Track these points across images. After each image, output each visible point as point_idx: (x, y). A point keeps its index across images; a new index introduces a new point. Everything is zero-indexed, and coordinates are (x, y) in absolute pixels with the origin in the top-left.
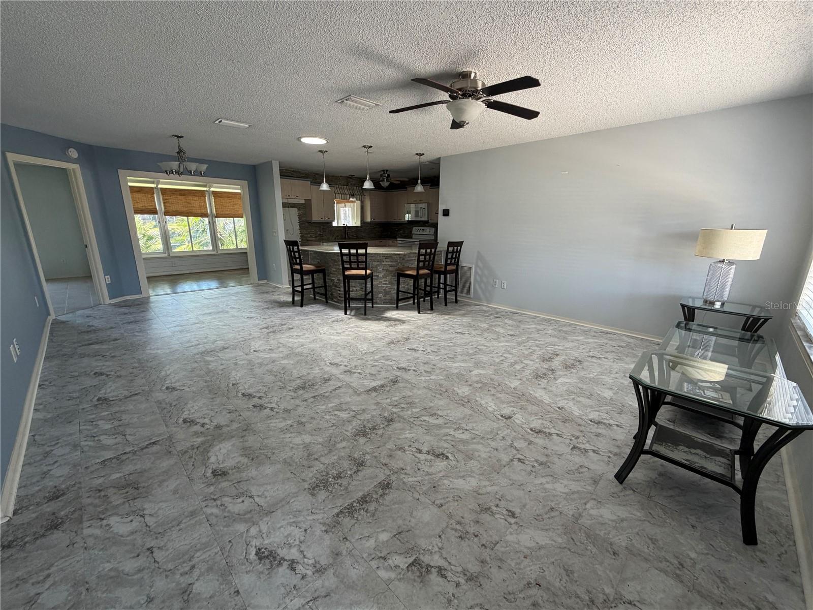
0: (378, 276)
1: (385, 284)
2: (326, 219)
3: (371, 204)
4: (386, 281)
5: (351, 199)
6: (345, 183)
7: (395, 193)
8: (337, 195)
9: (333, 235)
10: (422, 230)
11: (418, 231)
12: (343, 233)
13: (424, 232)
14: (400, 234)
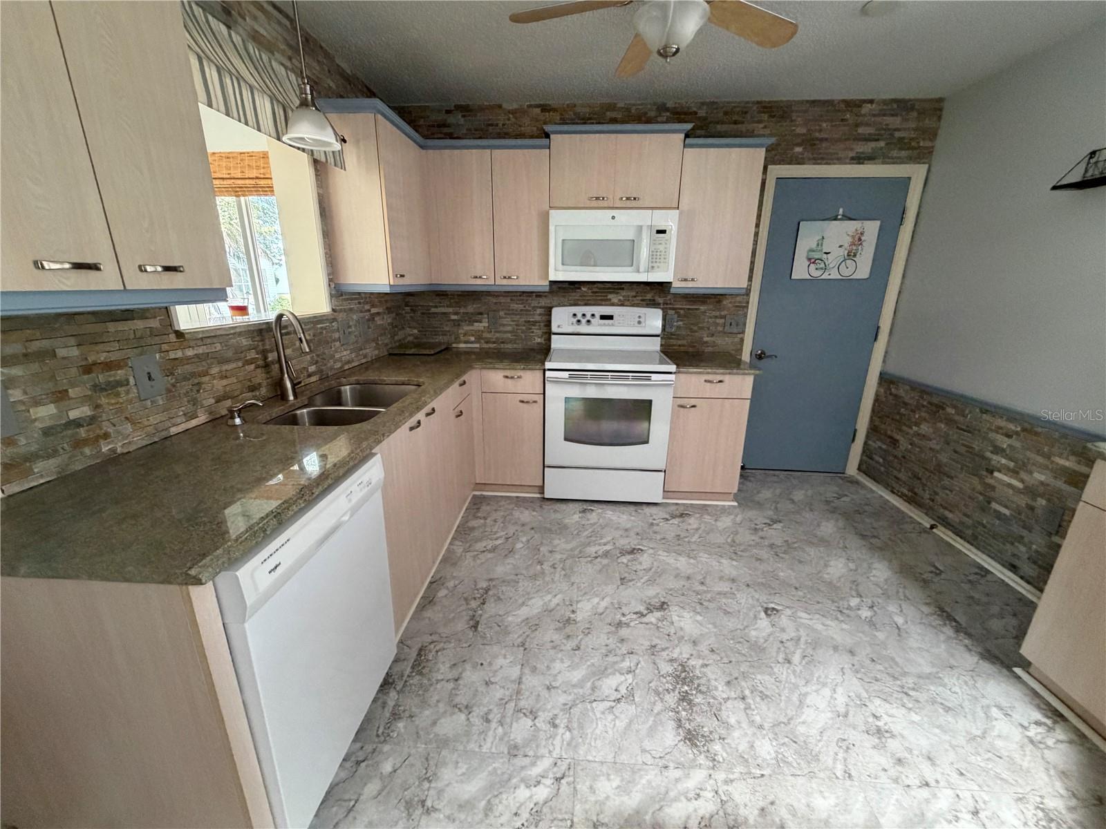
2: (133, 277)
7: (473, 160)
9: (194, 402)
10: (598, 316)
11: (584, 321)
12: (252, 367)
13: (613, 325)
14: (473, 335)
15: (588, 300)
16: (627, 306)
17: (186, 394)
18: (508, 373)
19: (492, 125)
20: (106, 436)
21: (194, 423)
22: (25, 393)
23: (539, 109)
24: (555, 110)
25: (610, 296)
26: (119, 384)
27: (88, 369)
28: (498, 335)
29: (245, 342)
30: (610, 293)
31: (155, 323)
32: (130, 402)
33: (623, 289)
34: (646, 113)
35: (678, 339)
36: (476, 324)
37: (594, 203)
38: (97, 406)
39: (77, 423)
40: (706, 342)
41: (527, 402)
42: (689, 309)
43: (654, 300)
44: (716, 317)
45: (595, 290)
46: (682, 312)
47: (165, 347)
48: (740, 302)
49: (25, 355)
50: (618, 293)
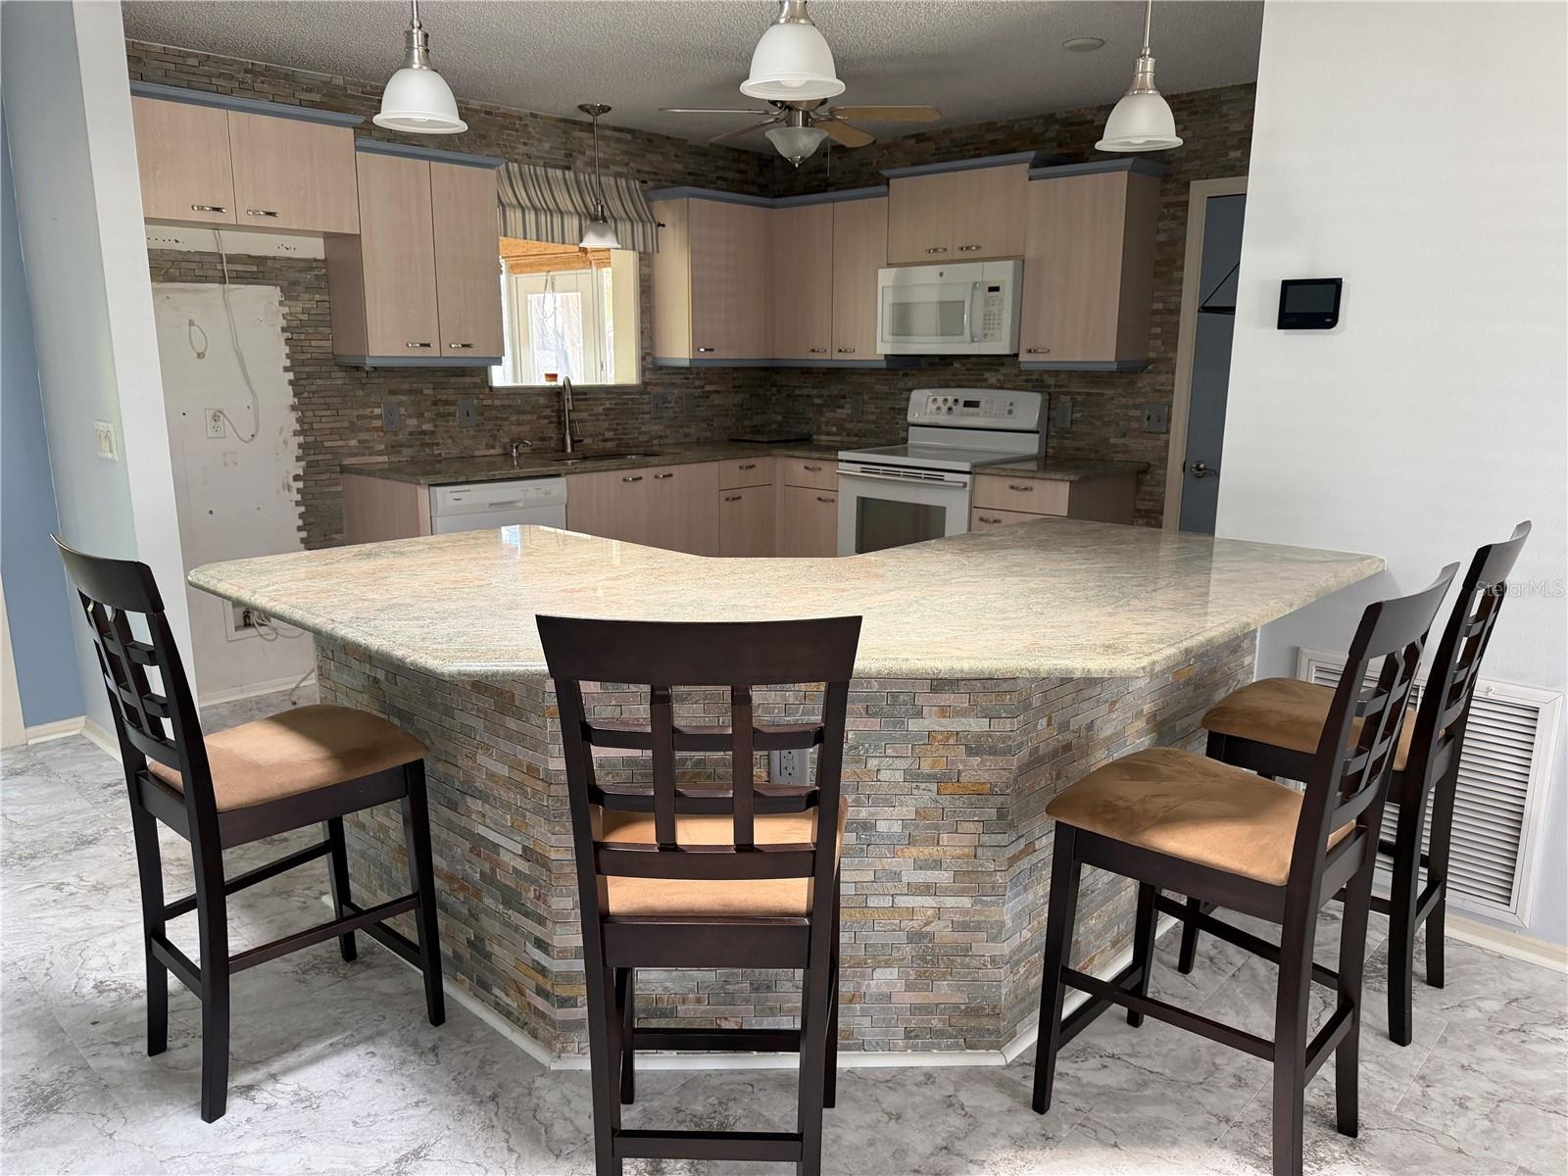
0: (867, 826)
1: (927, 889)
2: (446, 350)
3: (695, 266)
4: (937, 864)
5: (591, 241)
6: (560, 155)
7: (817, 215)
8: (514, 217)
9: (495, 437)
10: (961, 402)
11: (944, 409)
12: (546, 421)
13: (977, 415)
14: (835, 425)
15: (961, 380)
16: (1008, 389)
17: (490, 430)
18: (810, 463)
19: (866, 164)
20: (438, 444)
21: (492, 452)
22: (406, 411)
23: (914, 140)
24: (930, 139)
25: (987, 375)
26: (450, 414)
27: (435, 403)
28: (860, 426)
29: (542, 401)
30: (987, 370)
31: (477, 380)
32: (453, 427)
33: (1003, 364)
34: (1031, 129)
35: (1073, 439)
36: (839, 410)
37: (933, 257)
38: (435, 426)
39: (425, 433)
40: (1114, 445)
41: (825, 501)
42: (1089, 394)
43: (1042, 381)
44: (1128, 407)
45: (970, 366)
46: (1079, 398)
47: (481, 396)
48: (1162, 384)
49: (410, 391)
50: (996, 371)
